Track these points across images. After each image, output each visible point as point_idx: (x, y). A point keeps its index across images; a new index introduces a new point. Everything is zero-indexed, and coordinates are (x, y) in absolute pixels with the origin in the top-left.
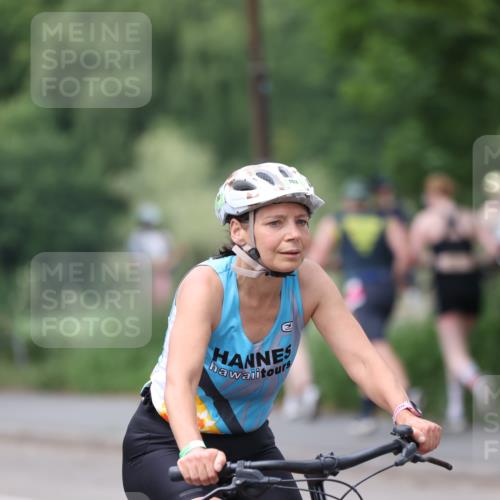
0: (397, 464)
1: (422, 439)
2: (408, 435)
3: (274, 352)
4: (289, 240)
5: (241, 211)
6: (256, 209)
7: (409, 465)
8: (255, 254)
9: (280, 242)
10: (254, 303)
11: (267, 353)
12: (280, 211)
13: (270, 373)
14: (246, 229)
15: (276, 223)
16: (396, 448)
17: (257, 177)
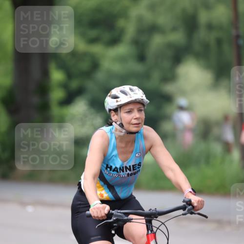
0: (183, 215)
1: (195, 204)
2: (189, 203)
3: (133, 166)
4: (135, 119)
5: (114, 107)
6: (121, 107)
7: (189, 215)
8: (122, 125)
9: (131, 120)
10: (123, 145)
11: (130, 166)
12: (131, 107)
13: (131, 174)
14: (117, 115)
15: (130, 112)
16: (184, 208)
17: (120, 93)
